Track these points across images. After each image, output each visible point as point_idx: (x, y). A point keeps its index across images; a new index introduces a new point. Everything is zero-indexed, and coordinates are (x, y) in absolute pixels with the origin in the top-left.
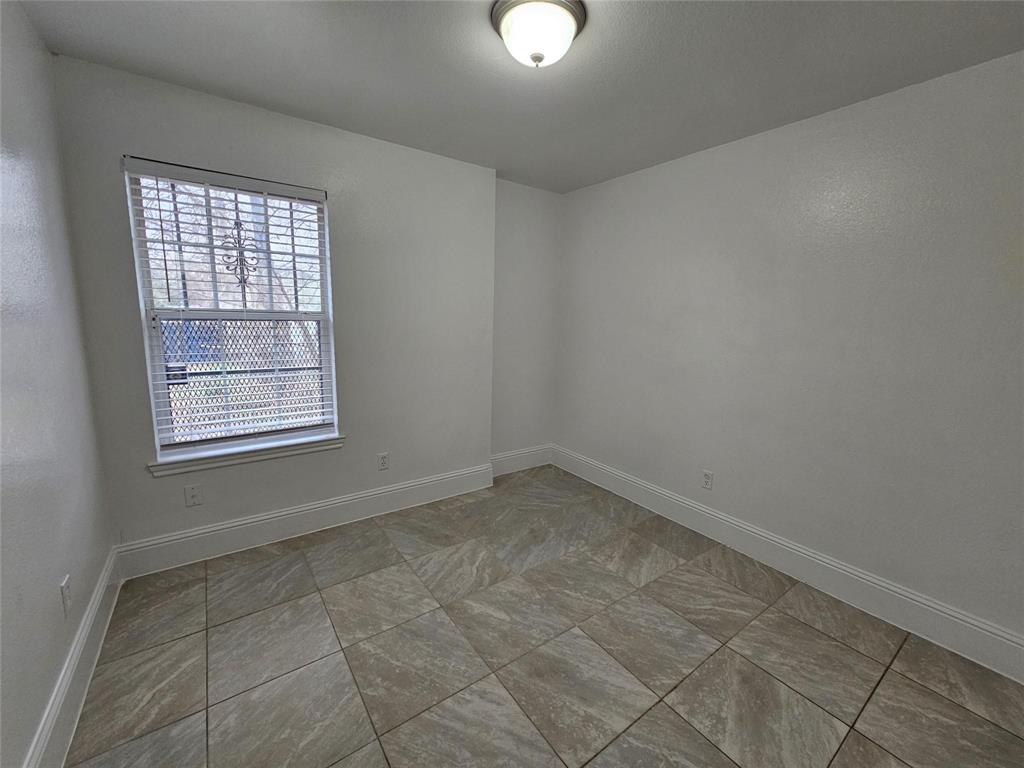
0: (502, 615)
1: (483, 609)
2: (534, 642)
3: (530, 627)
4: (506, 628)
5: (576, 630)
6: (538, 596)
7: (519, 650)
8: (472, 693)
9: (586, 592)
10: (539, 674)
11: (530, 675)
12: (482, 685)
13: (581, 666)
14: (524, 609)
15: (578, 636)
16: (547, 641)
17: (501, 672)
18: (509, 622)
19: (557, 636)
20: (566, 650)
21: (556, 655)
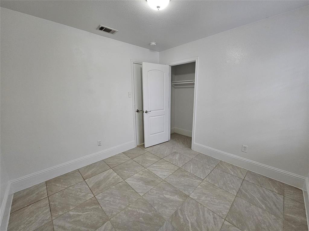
0: (167, 196)
1: (174, 198)
2: (155, 189)
3: (156, 193)
4: (164, 192)
5: (142, 195)
6: (155, 207)
7: (159, 186)
8: (167, 176)
9: (135, 213)
10: (152, 181)
11: (155, 181)
12: (165, 177)
13: (142, 184)
14: (160, 200)
15: (141, 193)
16: (151, 190)
17: (162, 180)
18: (164, 194)
19: (148, 192)
20: (145, 188)
21: (148, 186)
